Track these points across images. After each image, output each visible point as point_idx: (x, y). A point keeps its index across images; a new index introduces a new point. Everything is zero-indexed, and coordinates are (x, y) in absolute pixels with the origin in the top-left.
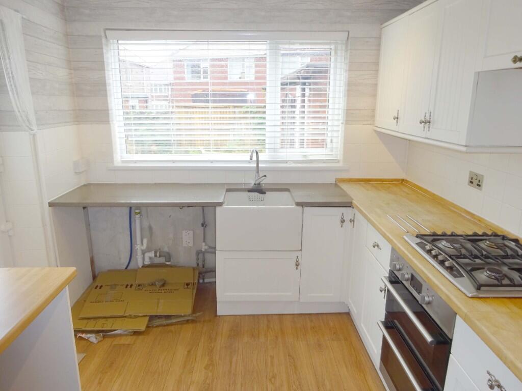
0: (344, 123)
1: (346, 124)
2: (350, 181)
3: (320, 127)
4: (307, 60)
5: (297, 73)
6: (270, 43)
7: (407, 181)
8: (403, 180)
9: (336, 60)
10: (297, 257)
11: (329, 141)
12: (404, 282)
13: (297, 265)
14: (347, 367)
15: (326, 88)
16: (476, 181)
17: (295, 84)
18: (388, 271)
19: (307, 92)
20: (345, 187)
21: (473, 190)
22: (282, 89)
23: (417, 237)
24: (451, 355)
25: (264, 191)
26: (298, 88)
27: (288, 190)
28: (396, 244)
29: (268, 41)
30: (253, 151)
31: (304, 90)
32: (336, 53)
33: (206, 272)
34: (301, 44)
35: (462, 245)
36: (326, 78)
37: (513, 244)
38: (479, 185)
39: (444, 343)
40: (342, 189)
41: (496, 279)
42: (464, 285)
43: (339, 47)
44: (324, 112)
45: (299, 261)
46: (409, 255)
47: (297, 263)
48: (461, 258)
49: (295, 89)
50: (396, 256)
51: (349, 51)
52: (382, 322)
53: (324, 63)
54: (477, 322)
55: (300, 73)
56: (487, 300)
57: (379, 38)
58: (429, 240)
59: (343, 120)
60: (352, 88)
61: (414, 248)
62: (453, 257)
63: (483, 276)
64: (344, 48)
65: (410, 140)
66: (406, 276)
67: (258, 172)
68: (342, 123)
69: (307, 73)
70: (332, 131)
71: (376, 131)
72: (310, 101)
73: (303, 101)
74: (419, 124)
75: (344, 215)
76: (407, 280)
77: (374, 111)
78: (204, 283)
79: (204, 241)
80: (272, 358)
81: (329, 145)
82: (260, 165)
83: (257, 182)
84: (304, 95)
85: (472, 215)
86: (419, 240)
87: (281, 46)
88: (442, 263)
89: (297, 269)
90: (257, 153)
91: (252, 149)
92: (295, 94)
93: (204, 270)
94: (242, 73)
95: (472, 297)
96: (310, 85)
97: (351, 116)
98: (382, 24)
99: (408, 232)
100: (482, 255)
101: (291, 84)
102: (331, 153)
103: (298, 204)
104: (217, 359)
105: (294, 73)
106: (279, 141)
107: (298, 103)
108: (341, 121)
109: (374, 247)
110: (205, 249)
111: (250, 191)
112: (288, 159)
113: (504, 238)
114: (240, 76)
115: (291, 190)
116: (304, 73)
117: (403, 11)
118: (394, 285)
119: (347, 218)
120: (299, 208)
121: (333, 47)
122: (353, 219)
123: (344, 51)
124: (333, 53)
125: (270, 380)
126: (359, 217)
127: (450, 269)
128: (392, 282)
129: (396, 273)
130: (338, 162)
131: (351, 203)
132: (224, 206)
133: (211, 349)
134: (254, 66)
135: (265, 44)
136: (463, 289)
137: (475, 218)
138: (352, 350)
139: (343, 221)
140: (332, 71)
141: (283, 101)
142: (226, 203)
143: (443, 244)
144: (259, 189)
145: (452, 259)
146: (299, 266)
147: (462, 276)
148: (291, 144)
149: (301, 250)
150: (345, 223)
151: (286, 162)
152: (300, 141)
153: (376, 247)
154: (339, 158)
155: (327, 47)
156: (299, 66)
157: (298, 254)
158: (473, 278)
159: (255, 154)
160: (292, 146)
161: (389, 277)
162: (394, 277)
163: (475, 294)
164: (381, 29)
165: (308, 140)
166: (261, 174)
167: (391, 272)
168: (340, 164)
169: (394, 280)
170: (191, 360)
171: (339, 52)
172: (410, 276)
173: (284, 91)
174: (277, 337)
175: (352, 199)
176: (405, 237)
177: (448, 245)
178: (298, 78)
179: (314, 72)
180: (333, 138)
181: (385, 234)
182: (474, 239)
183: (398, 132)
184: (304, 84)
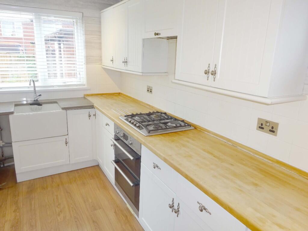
0: (86, 63)
1: (86, 64)
2: (92, 95)
3: (72, 66)
4: (60, 27)
5: (54, 34)
6: (35, 15)
7: (121, 94)
8: (119, 93)
9: (77, 28)
10: (66, 139)
11: (78, 73)
12: (121, 138)
13: (66, 143)
14: (99, 190)
15: (73, 44)
16: (150, 90)
17: (53, 40)
18: (114, 136)
19: (62, 46)
20: (89, 98)
21: (149, 94)
22: (46, 43)
23: (125, 116)
24: (141, 163)
25: (41, 104)
26: (56, 43)
27: (56, 102)
28: (116, 121)
29: (34, 14)
30: (31, 80)
31: (60, 44)
32: (77, 24)
33: (5, 160)
34: (55, 17)
35: (144, 117)
36: (72, 38)
37: (163, 115)
38: (151, 92)
39: (138, 159)
40: (88, 100)
41: (156, 128)
42: (144, 132)
43: (78, 20)
44: (74, 58)
45: (68, 141)
46: (122, 124)
47: (66, 142)
48: (143, 122)
49: (54, 44)
50: (117, 127)
51: (84, 24)
52: (113, 160)
53: (71, 29)
54: (148, 144)
55: (56, 34)
56: (153, 136)
57: (100, 18)
58: (131, 117)
59: (85, 62)
60: (88, 44)
61: (124, 122)
62: (140, 122)
63: (151, 128)
64: (81, 22)
65: (121, 72)
66: (122, 135)
67: (36, 93)
68: (84, 64)
69: (61, 34)
70: (79, 68)
71: (102, 68)
72: (64, 51)
73: (60, 51)
74: (122, 63)
75: (90, 112)
76: (122, 137)
77: (101, 57)
78: (4, 167)
79: (1, 140)
80: (57, 196)
81: (78, 76)
82: (36, 89)
83: (36, 99)
84: (60, 47)
85: (149, 105)
86: (126, 118)
87: (42, 17)
88: (135, 125)
89: (66, 146)
90: (33, 81)
91: (30, 80)
92: (54, 47)
93: (3, 158)
94: (13, 32)
95: (146, 136)
96: (63, 42)
97: (89, 60)
98: (100, 11)
99: (121, 115)
100: (152, 120)
101: (51, 40)
102: (80, 81)
103: (63, 109)
104: (22, 206)
105: (52, 34)
106: (47, 74)
107: (57, 52)
108: (84, 63)
109: (106, 125)
110: (3, 145)
111: (31, 104)
112: (54, 85)
113: (162, 113)
114: (12, 33)
115: (58, 102)
116: (59, 34)
117: (111, 5)
118: (117, 141)
119: (92, 114)
120: (64, 111)
121: (74, 20)
122: (95, 114)
123: (81, 24)
124: (75, 24)
125: (58, 207)
126: (98, 112)
127: (139, 127)
128: (116, 140)
129: (117, 135)
130: (84, 85)
131: (93, 106)
132: (15, 114)
133: (16, 201)
134: (22, 28)
135: (31, 15)
136: (143, 134)
137: (151, 107)
138: (101, 181)
139: (90, 116)
140: (76, 34)
141: (47, 51)
142: (15, 112)
143: (137, 118)
144: (37, 103)
145: (140, 123)
146: (68, 144)
147: (143, 129)
148: (55, 76)
149: (68, 135)
150: (91, 117)
151: (53, 86)
152: (60, 74)
153: (107, 125)
154: (84, 83)
155: (72, 20)
156: (55, 30)
157: (66, 137)
158: (147, 129)
159: (33, 82)
160: (56, 77)
161: (115, 138)
162: (117, 137)
163: (148, 135)
164: (100, 13)
165: (66, 73)
166: (38, 94)
167: (115, 135)
168: (86, 87)
169: (117, 139)
170: (3, 210)
171: (79, 24)
172: (123, 135)
173: (47, 44)
174: (58, 185)
175: (94, 104)
176: (120, 117)
177: (138, 118)
178: (55, 37)
179: (65, 34)
180: (80, 72)
181: (111, 118)
182: (149, 114)
183: (113, 68)
184: (60, 41)
